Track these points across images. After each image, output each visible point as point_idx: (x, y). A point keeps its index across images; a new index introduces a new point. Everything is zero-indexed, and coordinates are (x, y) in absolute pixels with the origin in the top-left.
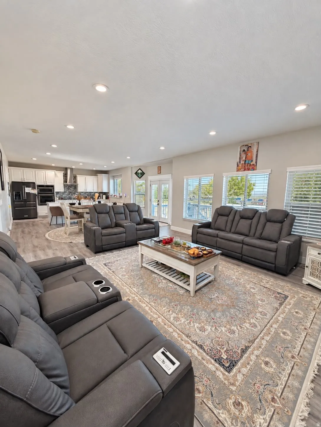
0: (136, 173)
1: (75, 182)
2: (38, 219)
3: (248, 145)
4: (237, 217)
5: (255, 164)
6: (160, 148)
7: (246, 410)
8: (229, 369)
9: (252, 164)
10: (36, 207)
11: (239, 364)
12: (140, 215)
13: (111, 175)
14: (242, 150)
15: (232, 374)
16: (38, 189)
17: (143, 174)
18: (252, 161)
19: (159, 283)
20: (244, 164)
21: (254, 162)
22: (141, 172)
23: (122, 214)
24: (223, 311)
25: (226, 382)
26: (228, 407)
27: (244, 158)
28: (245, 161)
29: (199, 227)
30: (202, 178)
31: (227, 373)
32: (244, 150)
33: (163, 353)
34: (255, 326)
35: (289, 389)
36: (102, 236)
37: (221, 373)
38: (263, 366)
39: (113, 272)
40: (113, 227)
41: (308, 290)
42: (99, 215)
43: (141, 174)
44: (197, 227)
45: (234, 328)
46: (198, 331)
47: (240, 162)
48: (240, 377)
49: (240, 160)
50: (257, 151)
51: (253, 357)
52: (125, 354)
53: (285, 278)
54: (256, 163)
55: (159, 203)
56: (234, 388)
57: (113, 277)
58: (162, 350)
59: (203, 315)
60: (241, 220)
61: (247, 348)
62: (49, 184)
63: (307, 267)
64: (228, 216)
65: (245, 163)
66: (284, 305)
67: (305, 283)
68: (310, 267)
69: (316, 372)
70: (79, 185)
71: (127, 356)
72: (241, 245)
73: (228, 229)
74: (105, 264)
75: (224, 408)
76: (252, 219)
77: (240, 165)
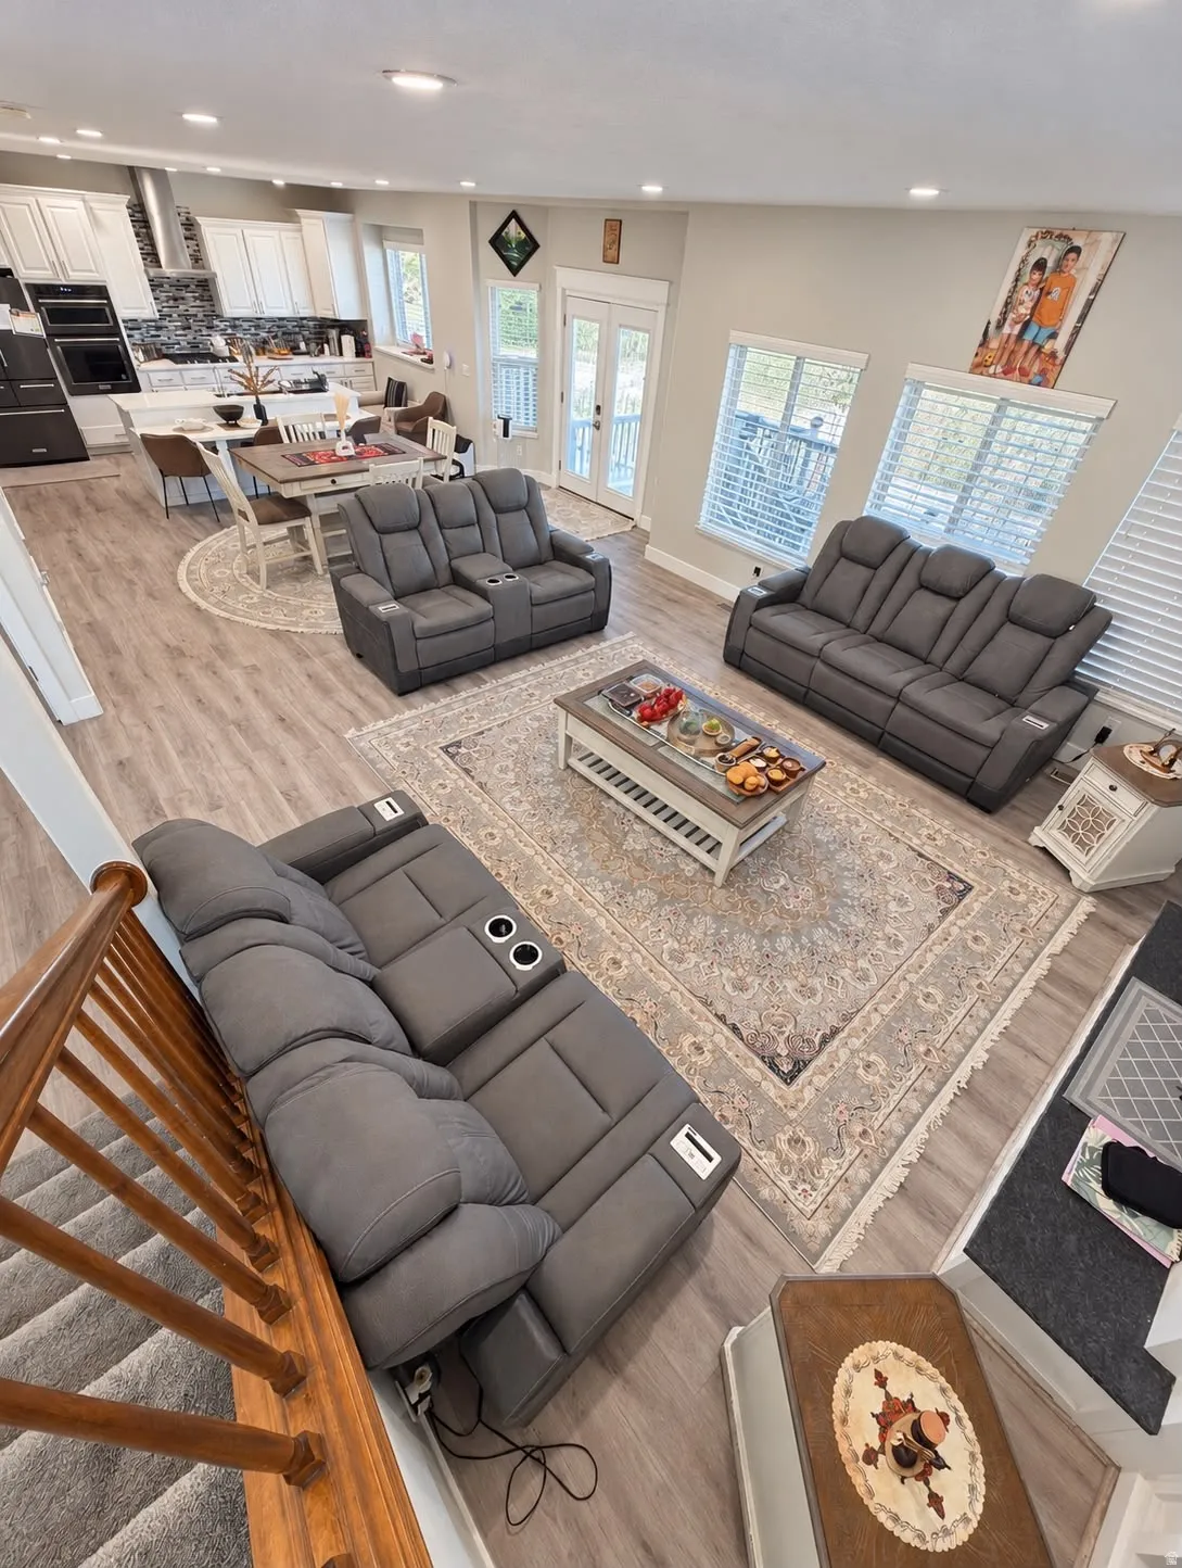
0: (498, 242)
1: (198, 259)
2: (92, 462)
3: (1071, 234)
4: (908, 580)
5: (1061, 355)
6: (644, 188)
7: (811, 1150)
8: (789, 1079)
9: (1048, 347)
10: (65, 404)
11: (811, 1067)
12: (536, 522)
13: (367, 217)
14: (1032, 260)
15: (794, 1087)
16: (38, 307)
17: (530, 246)
18: (1053, 336)
19: (626, 834)
20: (1013, 339)
21: (1060, 344)
22: (523, 235)
23: (474, 524)
24: (796, 933)
25: (780, 1103)
26: (778, 1144)
27: (1024, 310)
28: (1026, 326)
29: (761, 604)
30: (807, 360)
31: (783, 1086)
32: (1040, 265)
33: (688, 1136)
34: (864, 978)
35: (899, 1115)
36: (416, 639)
37: (772, 1086)
38: (861, 1071)
39: (481, 785)
40: (442, 584)
41: (1032, 865)
42: (387, 539)
43: (521, 244)
44: (753, 605)
45: (815, 982)
46: (729, 988)
47: (1000, 326)
48: (809, 1094)
49: (1004, 315)
50: (1096, 290)
51: (843, 1054)
52: (606, 1115)
53: (986, 820)
54: (1069, 348)
55: (599, 418)
56: (793, 1114)
57: (485, 807)
58: (686, 1129)
59: (746, 946)
60: (918, 593)
61: (835, 1032)
62: (77, 277)
63: (1061, 808)
64: (876, 569)
65: (1020, 336)
66: (951, 917)
67: (1033, 840)
68: (1067, 811)
69: (963, 1085)
70: (220, 281)
71: (610, 1119)
72: (891, 703)
73: (860, 619)
74: (445, 749)
75: (771, 1147)
76: (958, 599)
77: (994, 344)
